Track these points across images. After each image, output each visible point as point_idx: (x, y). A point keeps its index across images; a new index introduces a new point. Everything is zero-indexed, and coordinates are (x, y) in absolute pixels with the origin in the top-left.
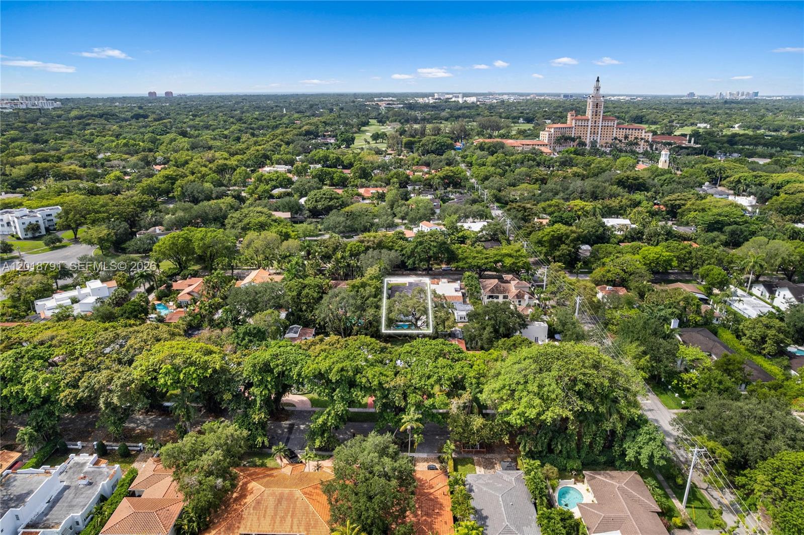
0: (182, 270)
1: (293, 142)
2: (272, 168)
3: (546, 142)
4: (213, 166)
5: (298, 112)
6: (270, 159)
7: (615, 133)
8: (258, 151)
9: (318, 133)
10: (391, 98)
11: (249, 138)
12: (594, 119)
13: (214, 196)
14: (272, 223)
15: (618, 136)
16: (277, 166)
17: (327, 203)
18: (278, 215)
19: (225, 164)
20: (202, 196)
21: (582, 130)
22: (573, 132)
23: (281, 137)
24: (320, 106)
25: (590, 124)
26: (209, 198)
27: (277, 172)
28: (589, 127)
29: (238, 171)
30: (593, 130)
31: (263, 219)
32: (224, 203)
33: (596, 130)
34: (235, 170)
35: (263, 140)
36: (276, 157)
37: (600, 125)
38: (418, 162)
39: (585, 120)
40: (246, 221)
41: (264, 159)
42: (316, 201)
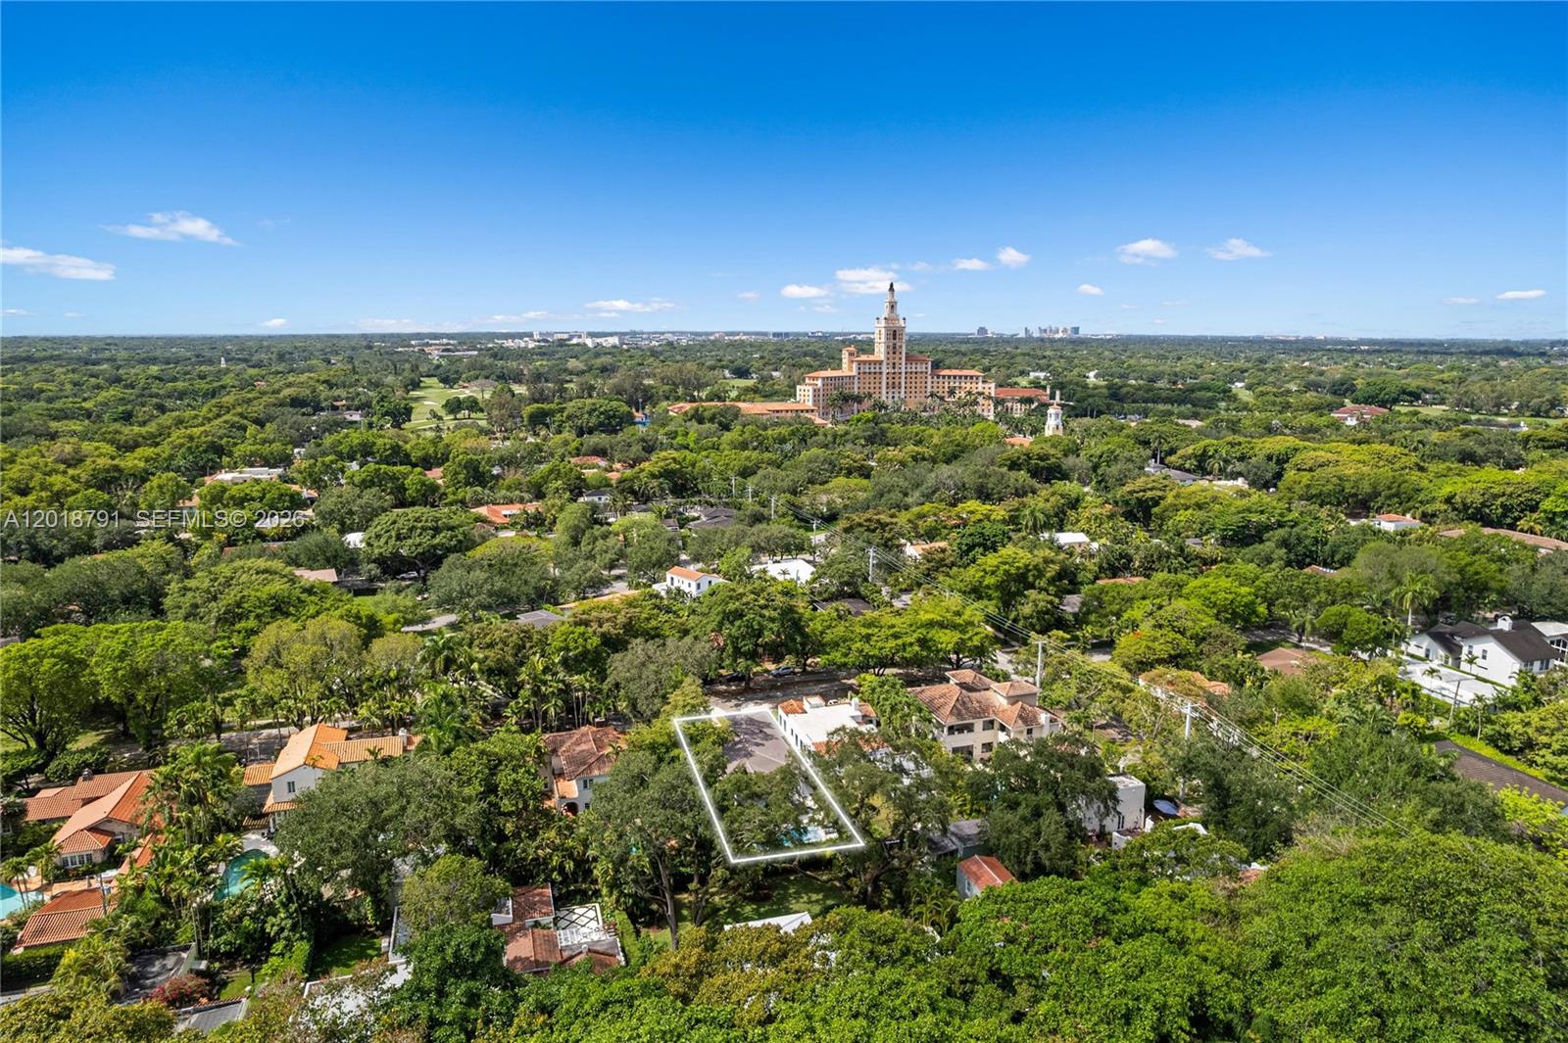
0: (51, 756)
1: (270, 419)
2: (236, 475)
3: (810, 404)
4: (83, 472)
5: (254, 367)
6: (230, 454)
7: (929, 385)
8: (191, 438)
9: (319, 402)
10: (445, 341)
11: (152, 416)
12: (891, 361)
13: (98, 543)
14: (304, 596)
15: (935, 390)
16: (247, 469)
17: (426, 540)
18: (309, 576)
19: (117, 468)
20: (61, 548)
21: (872, 381)
22: (856, 386)
23: (239, 410)
24: (296, 356)
25: (884, 370)
26: (87, 549)
27: (257, 481)
28: (884, 376)
29: (155, 481)
30: (891, 381)
31: (278, 587)
32: (142, 556)
33: (897, 381)
34: (144, 480)
35: (196, 417)
36: (240, 450)
37: (903, 370)
38: (577, 449)
39: (875, 362)
40: (230, 597)
41: (211, 457)
42: (399, 538)
